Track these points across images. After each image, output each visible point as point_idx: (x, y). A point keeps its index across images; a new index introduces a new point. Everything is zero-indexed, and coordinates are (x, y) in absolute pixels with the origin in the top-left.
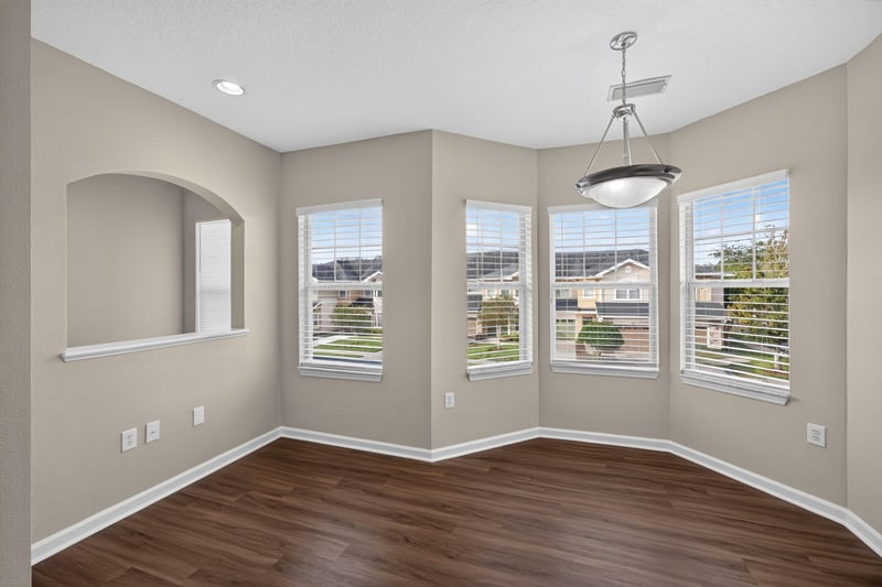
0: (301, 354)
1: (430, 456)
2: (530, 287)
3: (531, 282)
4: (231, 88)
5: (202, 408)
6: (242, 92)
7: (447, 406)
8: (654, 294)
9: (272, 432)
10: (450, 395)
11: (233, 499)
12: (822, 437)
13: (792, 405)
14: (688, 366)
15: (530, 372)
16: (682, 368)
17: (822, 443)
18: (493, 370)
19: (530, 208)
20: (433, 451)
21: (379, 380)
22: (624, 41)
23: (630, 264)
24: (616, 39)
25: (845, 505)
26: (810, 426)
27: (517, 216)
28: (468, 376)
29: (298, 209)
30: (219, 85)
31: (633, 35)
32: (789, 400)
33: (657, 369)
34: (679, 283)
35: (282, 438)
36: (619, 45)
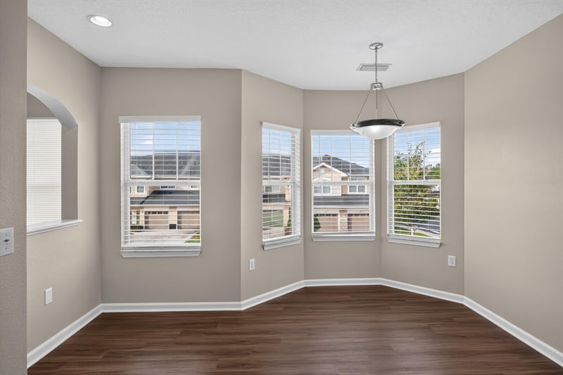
0: (122, 240)
1: (240, 306)
2: (299, 184)
3: (299, 180)
4: (101, 21)
5: (51, 289)
6: (110, 24)
7: (251, 269)
8: (372, 189)
9: (95, 309)
10: (252, 261)
11: (101, 357)
12: (454, 261)
13: (443, 247)
14: (391, 232)
15: (299, 242)
16: (388, 233)
17: (454, 265)
18: (278, 242)
19: (299, 130)
20: (242, 303)
21: (198, 255)
22: (377, 46)
23: (323, 166)
24: (372, 45)
25: (463, 294)
26: (449, 256)
27: (290, 134)
28: (263, 247)
29: (120, 118)
30: (92, 19)
31: (381, 44)
32: (441, 244)
33: (374, 235)
34: (386, 182)
35: (103, 313)
36: (374, 47)
